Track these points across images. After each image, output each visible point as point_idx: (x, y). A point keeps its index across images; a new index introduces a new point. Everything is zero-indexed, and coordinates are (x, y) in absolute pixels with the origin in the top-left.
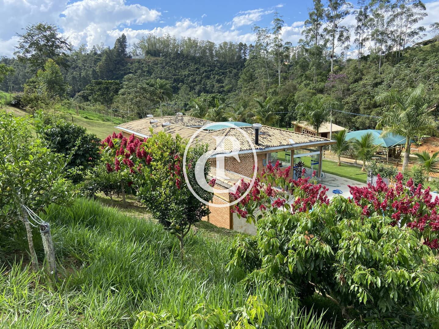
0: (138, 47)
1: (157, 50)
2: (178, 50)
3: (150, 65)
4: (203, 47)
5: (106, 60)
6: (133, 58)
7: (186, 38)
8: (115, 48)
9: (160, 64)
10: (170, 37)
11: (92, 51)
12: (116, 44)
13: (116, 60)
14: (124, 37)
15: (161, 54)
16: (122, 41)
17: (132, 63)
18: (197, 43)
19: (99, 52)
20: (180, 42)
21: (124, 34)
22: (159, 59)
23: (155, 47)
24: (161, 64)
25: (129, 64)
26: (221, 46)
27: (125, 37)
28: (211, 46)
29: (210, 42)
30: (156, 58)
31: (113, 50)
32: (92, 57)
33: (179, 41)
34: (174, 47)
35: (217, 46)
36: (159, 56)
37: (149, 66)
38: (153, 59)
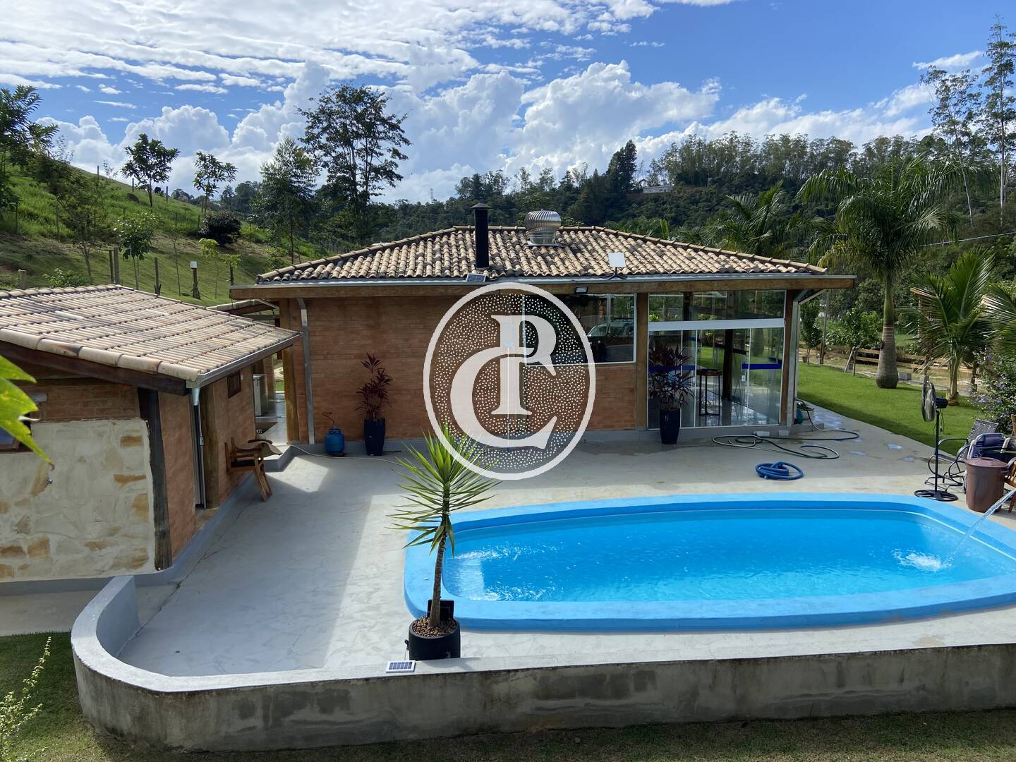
0: (660, 169)
1: (704, 170)
2: (753, 168)
3: (682, 203)
4: (818, 155)
5: (586, 200)
6: (645, 192)
7: (776, 138)
8: (608, 172)
9: (705, 201)
10: (736, 137)
11: (562, 183)
12: (611, 164)
13: (607, 199)
14: (630, 148)
15: (709, 179)
16: (625, 159)
17: (640, 204)
18: (804, 147)
19: (576, 185)
20: (761, 147)
21: (631, 141)
22: (704, 190)
23: (701, 163)
24: (708, 201)
25: (635, 205)
26: (869, 150)
27: (634, 147)
28: (842, 149)
29: (838, 141)
30: (695, 189)
31: (604, 178)
32: (561, 194)
33: (758, 146)
34: (745, 161)
35: (860, 151)
36: (705, 183)
37: (678, 207)
38: (690, 190)
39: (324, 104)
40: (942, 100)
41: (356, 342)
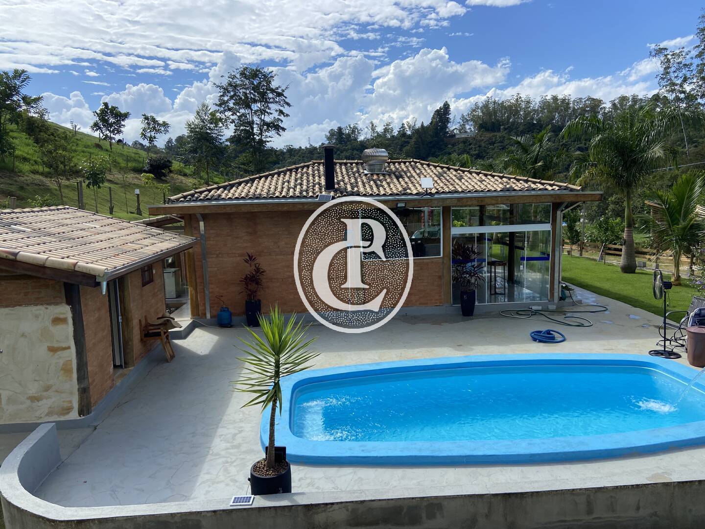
0: (467, 121)
1: (498, 121)
2: (532, 119)
3: (483, 145)
4: (578, 109)
5: (416, 143)
6: (457, 137)
7: (549, 98)
8: (431, 123)
9: (499, 142)
10: (520, 98)
11: (399, 132)
12: (433, 118)
13: (431, 142)
14: (446, 106)
15: (502, 127)
16: (443, 114)
17: (453, 145)
18: (568, 104)
19: (409, 133)
20: (538, 104)
21: (446, 102)
22: (498, 134)
23: (496, 116)
24: (501, 142)
25: (450, 146)
26: (614, 105)
27: (449, 106)
28: (595, 104)
29: (593, 99)
30: (492, 134)
31: (428, 127)
32: (399, 139)
33: (536, 104)
34: (527, 114)
35: (608, 106)
36: (499, 130)
37: (480, 146)
38: (488, 135)
39: (231, 80)
40: (665, 69)
41: (239, 245)
